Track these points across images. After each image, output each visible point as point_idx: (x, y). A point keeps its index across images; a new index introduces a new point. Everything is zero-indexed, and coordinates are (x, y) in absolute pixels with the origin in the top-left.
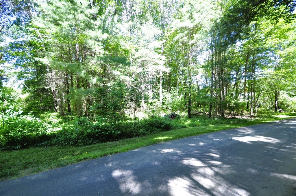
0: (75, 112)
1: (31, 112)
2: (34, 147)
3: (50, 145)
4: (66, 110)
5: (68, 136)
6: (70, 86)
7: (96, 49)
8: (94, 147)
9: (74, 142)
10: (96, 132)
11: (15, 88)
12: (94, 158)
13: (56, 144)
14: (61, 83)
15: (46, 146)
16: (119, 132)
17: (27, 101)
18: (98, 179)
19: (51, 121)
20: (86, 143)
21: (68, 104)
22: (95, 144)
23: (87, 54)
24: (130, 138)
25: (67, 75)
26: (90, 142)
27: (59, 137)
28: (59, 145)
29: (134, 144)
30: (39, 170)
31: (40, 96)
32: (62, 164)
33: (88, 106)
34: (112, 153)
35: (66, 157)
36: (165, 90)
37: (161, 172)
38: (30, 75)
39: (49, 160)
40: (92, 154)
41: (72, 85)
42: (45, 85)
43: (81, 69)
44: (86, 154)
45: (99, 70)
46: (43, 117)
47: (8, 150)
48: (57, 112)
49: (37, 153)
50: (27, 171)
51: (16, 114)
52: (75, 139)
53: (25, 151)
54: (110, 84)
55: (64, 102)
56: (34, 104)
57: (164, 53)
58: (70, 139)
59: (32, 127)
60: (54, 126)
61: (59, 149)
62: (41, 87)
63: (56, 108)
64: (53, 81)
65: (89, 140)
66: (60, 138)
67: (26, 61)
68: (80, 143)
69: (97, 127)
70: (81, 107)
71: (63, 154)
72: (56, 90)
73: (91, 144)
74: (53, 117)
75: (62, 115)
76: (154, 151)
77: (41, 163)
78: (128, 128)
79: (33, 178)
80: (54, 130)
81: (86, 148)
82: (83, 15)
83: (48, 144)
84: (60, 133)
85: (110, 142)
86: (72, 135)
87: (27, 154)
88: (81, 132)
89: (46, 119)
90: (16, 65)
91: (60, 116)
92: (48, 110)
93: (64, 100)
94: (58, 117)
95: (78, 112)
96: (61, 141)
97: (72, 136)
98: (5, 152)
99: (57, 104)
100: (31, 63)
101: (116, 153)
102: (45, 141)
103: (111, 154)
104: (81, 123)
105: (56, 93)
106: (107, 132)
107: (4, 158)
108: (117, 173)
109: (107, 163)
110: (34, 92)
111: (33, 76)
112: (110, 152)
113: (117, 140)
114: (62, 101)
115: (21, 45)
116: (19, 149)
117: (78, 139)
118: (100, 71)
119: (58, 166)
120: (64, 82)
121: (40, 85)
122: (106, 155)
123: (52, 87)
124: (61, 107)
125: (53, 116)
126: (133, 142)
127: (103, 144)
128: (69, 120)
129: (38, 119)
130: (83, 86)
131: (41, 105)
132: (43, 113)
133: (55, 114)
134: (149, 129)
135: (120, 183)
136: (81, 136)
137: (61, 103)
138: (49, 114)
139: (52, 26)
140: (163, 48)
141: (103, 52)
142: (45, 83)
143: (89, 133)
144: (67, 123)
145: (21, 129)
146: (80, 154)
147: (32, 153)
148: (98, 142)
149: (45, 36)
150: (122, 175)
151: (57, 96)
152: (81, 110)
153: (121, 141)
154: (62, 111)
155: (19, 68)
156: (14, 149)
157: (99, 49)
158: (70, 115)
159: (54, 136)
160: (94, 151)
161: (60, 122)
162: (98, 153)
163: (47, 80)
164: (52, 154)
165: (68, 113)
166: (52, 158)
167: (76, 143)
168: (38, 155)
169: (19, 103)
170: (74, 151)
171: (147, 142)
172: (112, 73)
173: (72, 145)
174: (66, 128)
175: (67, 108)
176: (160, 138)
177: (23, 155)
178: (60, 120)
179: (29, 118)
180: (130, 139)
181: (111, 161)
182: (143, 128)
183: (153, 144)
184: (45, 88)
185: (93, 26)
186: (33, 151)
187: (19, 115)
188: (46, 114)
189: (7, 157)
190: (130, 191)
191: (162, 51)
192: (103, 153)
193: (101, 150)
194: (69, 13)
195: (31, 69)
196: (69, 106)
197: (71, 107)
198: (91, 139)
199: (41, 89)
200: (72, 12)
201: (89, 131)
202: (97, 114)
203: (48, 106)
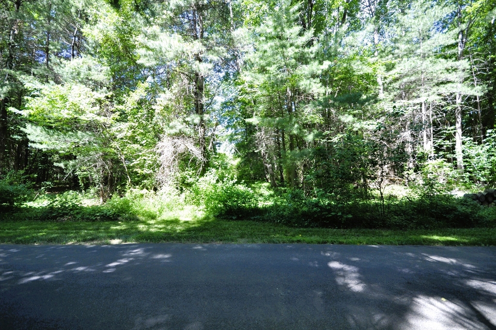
0: (288, 183)
1: (243, 181)
2: (247, 220)
3: (262, 220)
4: (278, 180)
5: (280, 212)
6: (281, 146)
7: (313, 89)
8: (310, 231)
9: (286, 220)
10: (315, 211)
11: (227, 154)
12: (309, 243)
13: (267, 221)
14: (271, 143)
15: (258, 220)
16: (350, 216)
17: (238, 167)
18: (311, 264)
19: (262, 192)
20: (301, 224)
21: (281, 172)
22: (312, 227)
23: (300, 99)
24: (371, 228)
25: (277, 132)
26: (306, 224)
27: (270, 212)
28: (271, 222)
29: (374, 238)
30: (253, 242)
31: (250, 162)
32: (274, 241)
33: (305, 174)
34: (334, 241)
35: (278, 235)
36: (469, 138)
37: (408, 283)
38: (240, 136)
39: (262, 235)
40: (307, 239)
41: (284, 145)
42: (255, 148)
43: (293, 123)
44: (299, 237)
45: (318, 119)
46: (254, 188)
47: (227, 219)
48: (268, 182)
49: (251, 226)
50: (243, 240)
51: (231, 182)
52: (288, 217)
53: (240, 222)
54: (336, 138)
55: (276, 169)
56: (245, 171)
57: (465, 53)
58: (282, 216)
59: (245, 198)
60: (266, 199)
61: (271, 226)
62: (251, 151)
63: (267, 177)
64: (262, 142)
65: (305, 221)
66: (271, 214)
67: (236, 121)
68: (294, 223)
69: (316, 204)
70: (296, 175)
71: (275, 232)
72: (266, 153)
73: (308, 227)
74: (264, 189)
75: (273, 186)
76: (410, 254)
77: (255, 235)
78: (367, 211)
79: (249, 246)
80: (266, 204)
81: (301, 230)
82: (293, 48)
83: (260, 218)
84: (272, 208)
85: (335, 228)
86: (285, 211)
87: (242, 225)
88: (295, 209)
89: (257, 190)
90: (227, 127)
91: (272, 187)
92: (259, 180)
93: (276, 166)
94: (269, 188)
95: (292, 182)
96: (272, 218)
97: (285, 213)
98: (225, 220)
99: (267, 172)
100: (241, 121)
101: (341, 243)
102: (257, 214)
103: (333, 243)
104: (295, 196)
105: (266, 157)
106: (329, 213)
107: (224, 226)
108: (335, 265)
109: (325, 252)
110: (245, 157)
111: (243, 137)
112: (332, 241)
113: (347, 228)
114: (273, 168)
115: (231, 103)
116: (236, 220)
117: (291, 218)
118: (319, 121)
119: (270, 242)
120: (275, 142)
121: (250, 149)
122: (325, 243)
123: (262, 150)
124: (272, 175)
125: (264, 187)
126: (374, 234)
127: (324, 229)
128: (281, 192)
129: (250, 189)
130: (298, 145)
131: (252, 172)
132: (254, 183)
133: (266, 184)
134: (414, 219)
135: (338, 275)
136: (295, 215)
137: (272, 169)
138: (260, 185)
139: (260, 76)
140: (462, 42)
141: (322, 90)
142: (254, 145)
143: (305, 211)
144: (279, 197)
145: (236, 199)
146: (294, 236)
147: (247, 225)
148: (317, 226)
149: (253, 91)
150: (342, 268)
151: (267, 161)
152: (296, 180)
153: (353, 230)
154: (274, 181)
155: (230, 129)
156: (232, 219)
157: (317, 89)
158: (283, 186)
159: (265, 210)
160: (311, 236)
161: (271, 196)
162: (315, 238)
163: (256, 142)
164: (264, 230)
165: (280, 184)
166: (264, 233)
167: (289, 222)
168: (252, 229)
169: (231, 171)
170: (286, 231)
171: (402, 240)
172: (339, 121)
173: (284, 224)
174: (279, 203)
175: (279, 177)
176: (436, 237)
177: (239, 226)
178: (272, 192)
179: (241, 188)
180: (369, 230)
181: (330, 250)
182: (401, 215)
183: (413, 245)
184: (256, 151)
185: (308, 55)
186: (247, 223)
187: (234, 184)
188: (257, 183)
189: (227, 226)
190: (349, 286)
191: (459, 50)
192: (322, 240)
193: (319, 236)
194: (277, 54)
195: (241, 129)
196: (281, 174)
197: (284, 176)
198: (307, 220)
199: (251, 153)
200: (280, 50)
201: (305, 209)
202: (319, 186)
203: (259, 174)
